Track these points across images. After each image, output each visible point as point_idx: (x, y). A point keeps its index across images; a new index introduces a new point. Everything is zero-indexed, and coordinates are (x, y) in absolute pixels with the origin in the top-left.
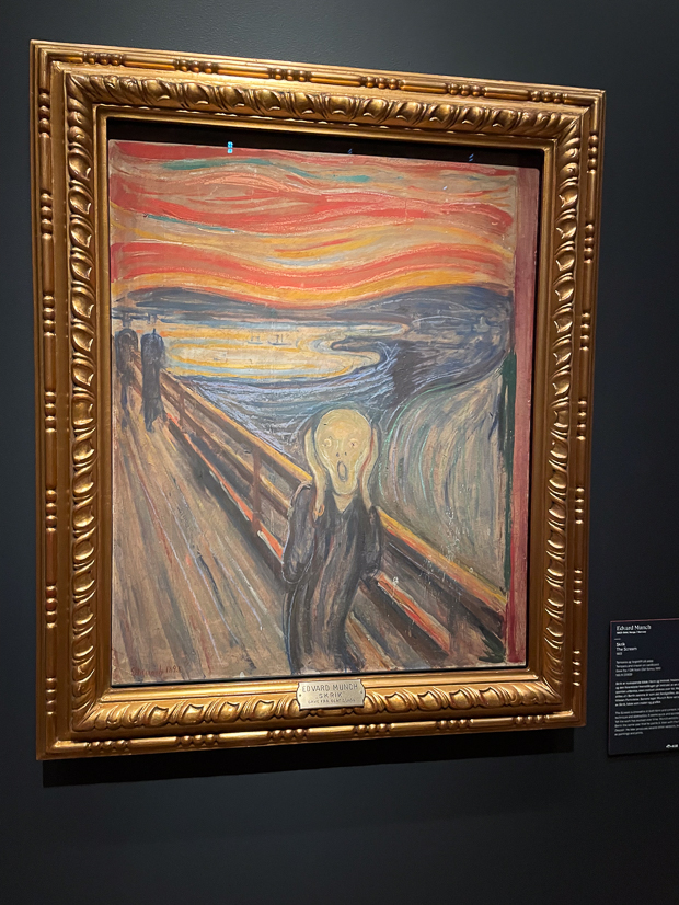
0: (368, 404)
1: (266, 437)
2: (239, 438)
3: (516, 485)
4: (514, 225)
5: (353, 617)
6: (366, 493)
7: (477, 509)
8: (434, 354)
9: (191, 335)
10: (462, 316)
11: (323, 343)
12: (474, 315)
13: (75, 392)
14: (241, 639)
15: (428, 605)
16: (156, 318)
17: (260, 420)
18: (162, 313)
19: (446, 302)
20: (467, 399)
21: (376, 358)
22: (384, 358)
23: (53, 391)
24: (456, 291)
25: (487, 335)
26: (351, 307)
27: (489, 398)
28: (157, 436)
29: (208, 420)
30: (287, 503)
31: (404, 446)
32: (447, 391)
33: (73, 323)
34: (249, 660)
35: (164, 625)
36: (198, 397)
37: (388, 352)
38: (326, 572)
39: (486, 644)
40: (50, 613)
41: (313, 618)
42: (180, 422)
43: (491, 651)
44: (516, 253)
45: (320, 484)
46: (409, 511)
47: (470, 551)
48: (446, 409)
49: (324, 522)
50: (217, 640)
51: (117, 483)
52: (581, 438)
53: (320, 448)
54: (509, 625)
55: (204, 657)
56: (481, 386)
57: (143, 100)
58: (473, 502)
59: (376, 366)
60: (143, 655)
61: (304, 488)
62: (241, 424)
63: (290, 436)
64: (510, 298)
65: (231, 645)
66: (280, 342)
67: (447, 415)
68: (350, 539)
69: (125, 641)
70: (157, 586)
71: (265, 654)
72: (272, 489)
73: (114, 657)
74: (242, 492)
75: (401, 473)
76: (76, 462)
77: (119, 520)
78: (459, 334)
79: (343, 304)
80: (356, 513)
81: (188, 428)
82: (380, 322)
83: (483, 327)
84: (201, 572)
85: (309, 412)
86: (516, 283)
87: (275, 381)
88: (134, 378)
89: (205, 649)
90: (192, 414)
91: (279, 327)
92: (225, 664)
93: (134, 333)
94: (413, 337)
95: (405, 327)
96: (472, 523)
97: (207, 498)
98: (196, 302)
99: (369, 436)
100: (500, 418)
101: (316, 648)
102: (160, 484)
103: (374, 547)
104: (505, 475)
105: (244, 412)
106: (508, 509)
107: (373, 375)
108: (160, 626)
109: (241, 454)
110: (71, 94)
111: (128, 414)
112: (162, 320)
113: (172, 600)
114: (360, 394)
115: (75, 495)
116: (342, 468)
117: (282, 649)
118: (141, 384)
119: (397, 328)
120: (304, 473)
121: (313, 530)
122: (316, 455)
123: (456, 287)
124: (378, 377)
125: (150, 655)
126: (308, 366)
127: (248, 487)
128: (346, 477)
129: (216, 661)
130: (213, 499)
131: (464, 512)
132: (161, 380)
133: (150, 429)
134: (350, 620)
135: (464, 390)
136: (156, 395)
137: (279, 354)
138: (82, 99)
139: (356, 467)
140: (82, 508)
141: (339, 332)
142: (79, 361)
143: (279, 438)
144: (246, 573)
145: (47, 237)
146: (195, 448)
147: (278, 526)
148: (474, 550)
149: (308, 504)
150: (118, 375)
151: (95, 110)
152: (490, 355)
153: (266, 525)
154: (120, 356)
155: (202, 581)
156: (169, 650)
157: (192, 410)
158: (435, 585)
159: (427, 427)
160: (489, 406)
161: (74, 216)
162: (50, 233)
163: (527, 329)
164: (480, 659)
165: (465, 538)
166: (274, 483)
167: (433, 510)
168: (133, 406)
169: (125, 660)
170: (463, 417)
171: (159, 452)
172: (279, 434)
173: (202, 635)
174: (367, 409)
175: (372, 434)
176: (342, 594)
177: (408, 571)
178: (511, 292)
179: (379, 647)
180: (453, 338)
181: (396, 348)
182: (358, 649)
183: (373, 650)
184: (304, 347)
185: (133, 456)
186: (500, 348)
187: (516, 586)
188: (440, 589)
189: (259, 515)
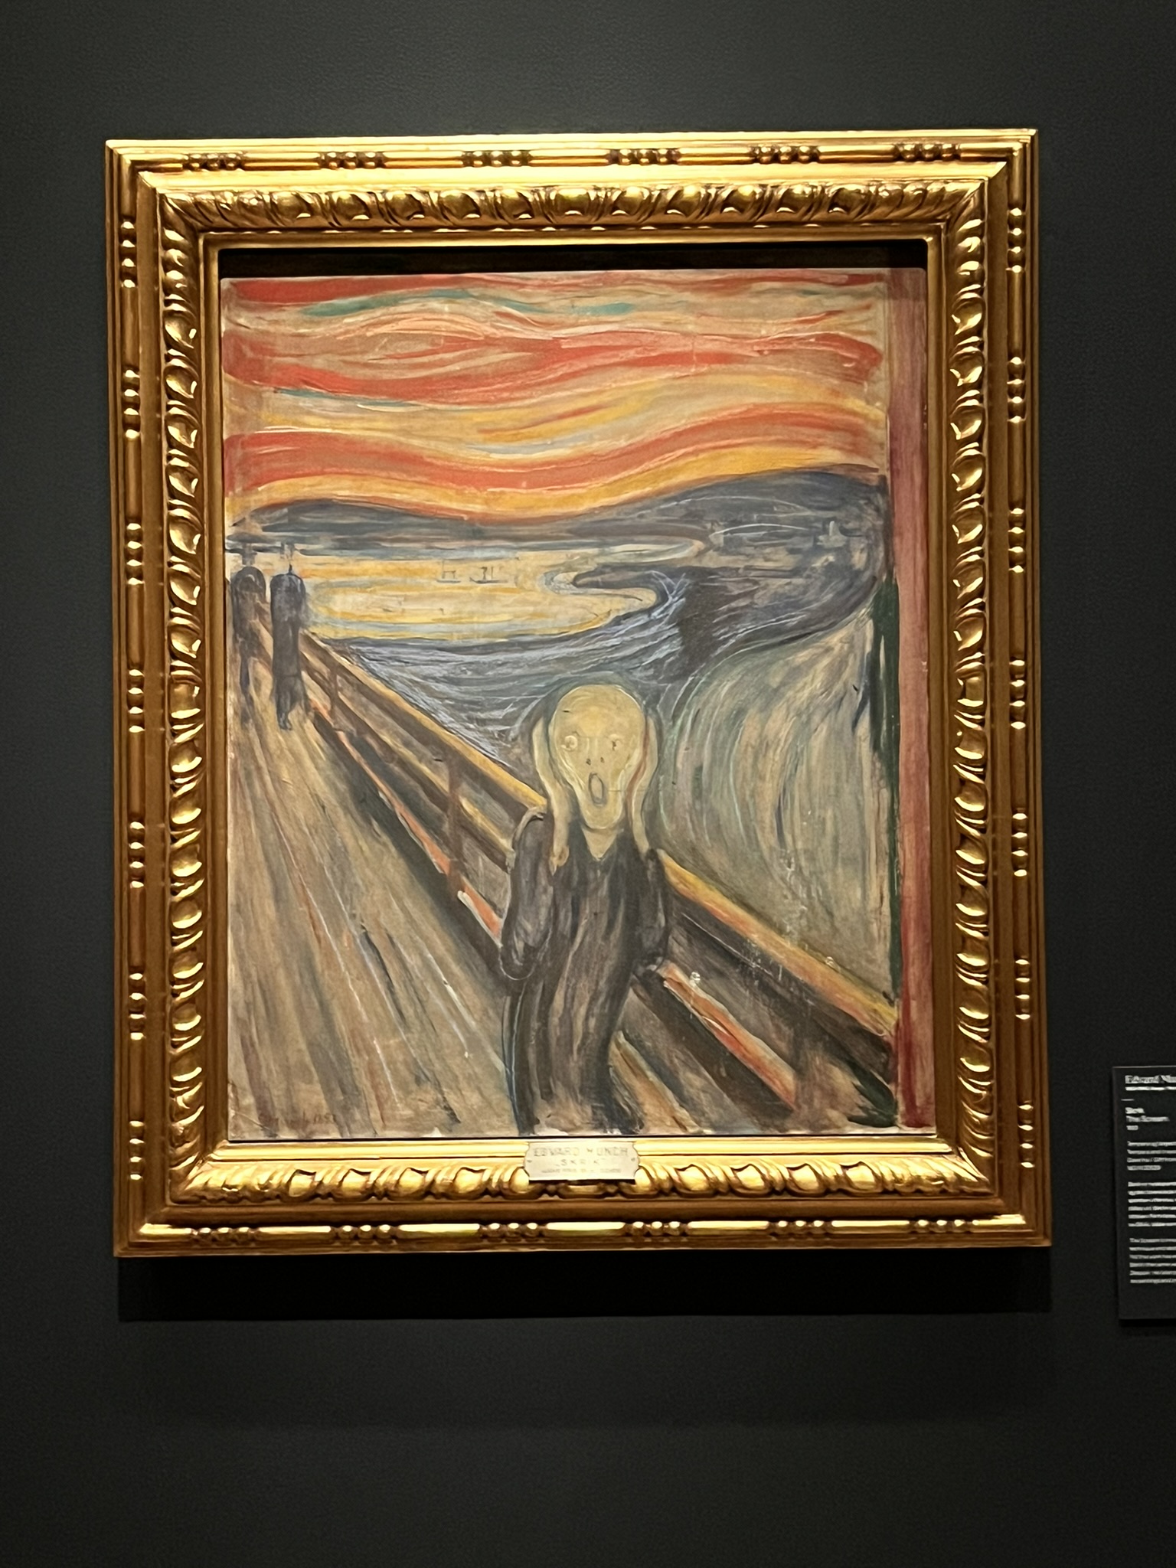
0: (638, 675)
1: (470, 735)
2: (426, 738)
3: (906, 809)
4: (884, 365)
5: (622, 1039)
6: (638, 826)
7: (836, 853)
8: (749, 587)
9: (348, 574)
10: (796, 521)
11: (560, 577)
12: (817, 520)
13: (173, 668)
14: (433, 1072)
15: (753, 1021)
16: (292, 549)
17: (458, 707)
18: (302, 541)
19: (768, 499)
20: (812, 663)
21: (649, 597)
22: (663, 597)
23: (141, 669)
24: (786, 481)
25: (844, 551)
26: (605, 515)
27: (851, 662)
28: (295, 737)
29: (374, 709)
30: (505, 843)
31: (702, 746)
32: (776, 650)
33: (171, 564)
34: (448, 1108)
35: (310, 1045)
36: (359, 672)
37: (670, 588)
38: (574, 962)
39: (862, 1093)
40: (135, 1017)
41: (553, 1041)
42: (331, 713)
43: (869, 1104)
44: (892, 412)
45: (560, 812)
46: (716, 859)
47: (825, 928)
48: (775, 681)
49: (570, 875)
50: (395, 1072)
51: (235, 813)
52: (1019, 725)
53: (559, 749)
54: (901, 1059)
55: (375, 1103)
56: (836, 639)
57: (273, 221)
58: (828, 841)
59: (648, 611)
60: (277, 1094)
61: (534, 819)
62: (427, 714)
63: (509, 730)
64: (882, 488)
65: (418, 1081)
66: (489, 578)
67: (776, 690)
68: (614, 908)
69: (249, 1070)
70: (297, 978)
71: (474, 1099)
72: (480, 820)
73: (231, 1095)
74: (431, 825)
75: (698, 792)
76: (174, 776)
77: (238, 872)
78: (792, 552)
79: (591, 512)
80: (622, 860)
81: (344, 722)
82: (653, 538)
83: (835, 539)
84: (367, 959)
85: (539, 691)
86: (892, 461)
87: (483, 641)
88: (260, 646)
89: (375, 1087)
90: (351, 699)
91: (488, 554)
92: (408, 1113)
93: (259, 574)
94: (712, 561)
95: (698, 544)
96: (827, 878)
97: (376, 838)
98: (356, 520)
99: (640, 729)
100: (872, 694)
101: (560, 1091)
102: (300, 815)
103: (655, 919)
104: (885, 794)
105: (432, 693)
106: (893, 853)
107: (644, 627)
108: (303, 1046)
109: (429, 763)
110: (168, 224)
111: (250, 701)
112: (303, 552)
113: (321, 1003)
114: (623, 659)
115: (174, 827)
116: (596, 785)
117: (501, 1089)
118: (271, 652)
119: (683, 548)
120: (533, 794)
121: (551, 889)
122: (552, 762)
123: (784, 473)
124: (654, 630)
125: (289, 1093)
126: (534, 615)
127: (439, 818)
128: (604, 801)
129: (394, 1108)
130: (385, 838)
131: (812, 857)
132: (302, 647)
133: (284, 726)
134: (619, 1046)
135: (805, 646)
136: (293, 670)
137: (487, 598)
138: (183, 231)
139: (621, 783)
140: (184, 846)
141: (586, 558)
142: (177, 620)
143: (490, 736)
144: (440, 962)
145: (131, 434)
146: (355, 754)
147: (492, 884)
148: (833, 925)
149: (540, 845)
150: (235, 640)
151: (201, 242)
152: (850, 586)
153: (472, 881)
154: (238, 610)
155: (369, 974)
156: (318, 1087)
157: (349, 694)
158: (765, 988)
159: (740, 713)
160: (852, 674)
161: (172, 402)
162: (137, 428)
163: (915, 538)
164: (851, 1119)
165: (816, 903)
166: (483, 810)
167: (756, 855)
168: (258, 688)
169: (249, 1100)
170: (806, 693)
171: (298, 761)
172: (490, 728)
173: (370, 1063)
174: (636, 683)
175: (647, 725)
176: (601, 999)
177: (717, 962)
178: (883, 478)
179: (669, 1094)
180: (783, 560)
181: (685, 581)
182: (633, 1095)
183: (660, 1097)
184: (528, 585)
185: (259, 769)
186: (867, 575)
187: (913, 991)
188: (773, 994)
189: (459, 862)
